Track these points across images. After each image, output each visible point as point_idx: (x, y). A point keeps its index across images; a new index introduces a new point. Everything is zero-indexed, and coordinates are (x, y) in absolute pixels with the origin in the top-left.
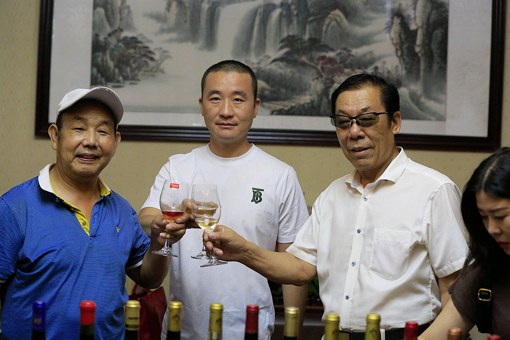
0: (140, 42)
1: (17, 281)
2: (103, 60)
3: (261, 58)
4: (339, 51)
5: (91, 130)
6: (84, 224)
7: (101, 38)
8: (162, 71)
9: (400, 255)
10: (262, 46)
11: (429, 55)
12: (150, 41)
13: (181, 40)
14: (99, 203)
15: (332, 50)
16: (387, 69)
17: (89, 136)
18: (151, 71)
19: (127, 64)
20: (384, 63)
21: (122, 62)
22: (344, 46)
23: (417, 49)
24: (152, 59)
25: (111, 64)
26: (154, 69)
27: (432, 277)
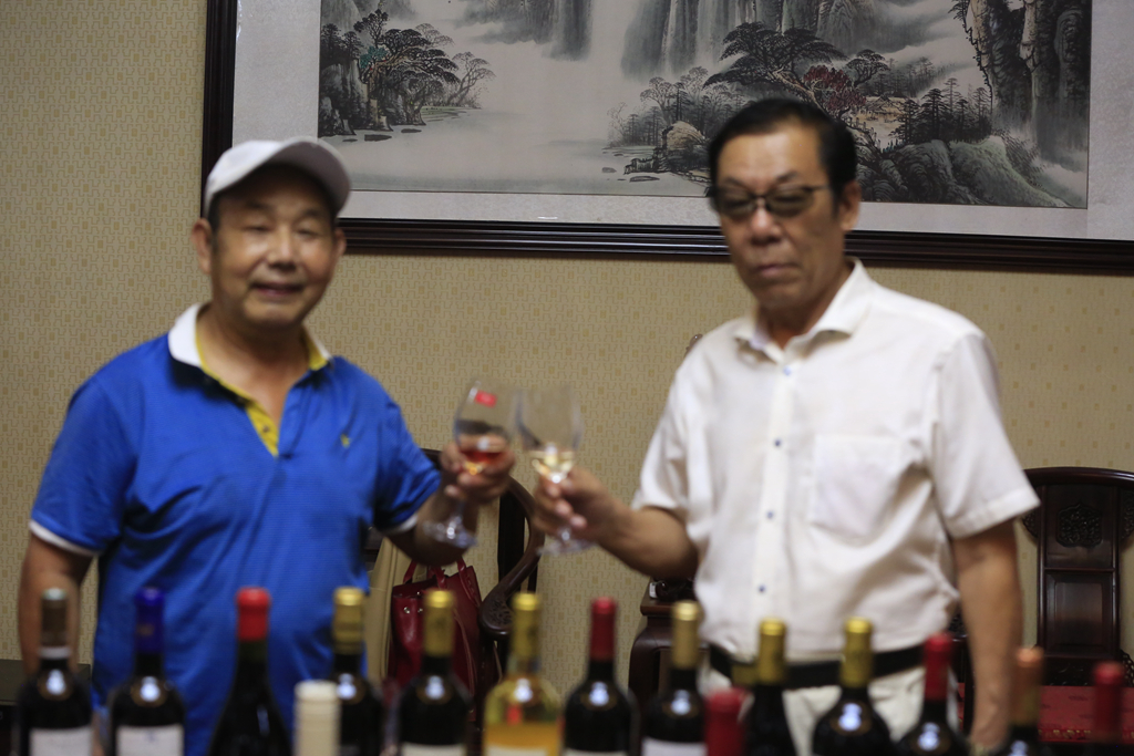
0: (425, 42)
1: (126, 552)
2: (344, 81)
3: (687, 73)
4: (854, 57)
5: (284, 230)
6: (266, 430)
7: (341, 34)
8: (472, 104)
9: (875, 491)
10: (686, 48)
11: (1050, 65)
12: (447, 39)
13: (511, 38)
14: (301, 385)
15: (840, 55)
16: (959, 95)
17: (280, 244)
18: (448, 104)
19: (396, 88)
20: (952, 82)
21: (385, 85)
22: (865, 47)
23: (1024, 53)
24: (451, 78)
25: (362, 89)
26: (455, 100)
27: (941, 537)
